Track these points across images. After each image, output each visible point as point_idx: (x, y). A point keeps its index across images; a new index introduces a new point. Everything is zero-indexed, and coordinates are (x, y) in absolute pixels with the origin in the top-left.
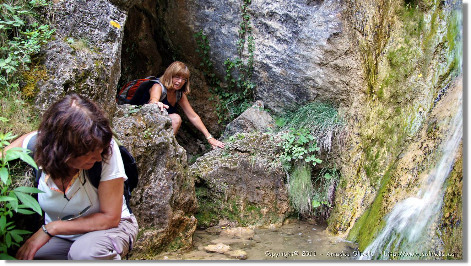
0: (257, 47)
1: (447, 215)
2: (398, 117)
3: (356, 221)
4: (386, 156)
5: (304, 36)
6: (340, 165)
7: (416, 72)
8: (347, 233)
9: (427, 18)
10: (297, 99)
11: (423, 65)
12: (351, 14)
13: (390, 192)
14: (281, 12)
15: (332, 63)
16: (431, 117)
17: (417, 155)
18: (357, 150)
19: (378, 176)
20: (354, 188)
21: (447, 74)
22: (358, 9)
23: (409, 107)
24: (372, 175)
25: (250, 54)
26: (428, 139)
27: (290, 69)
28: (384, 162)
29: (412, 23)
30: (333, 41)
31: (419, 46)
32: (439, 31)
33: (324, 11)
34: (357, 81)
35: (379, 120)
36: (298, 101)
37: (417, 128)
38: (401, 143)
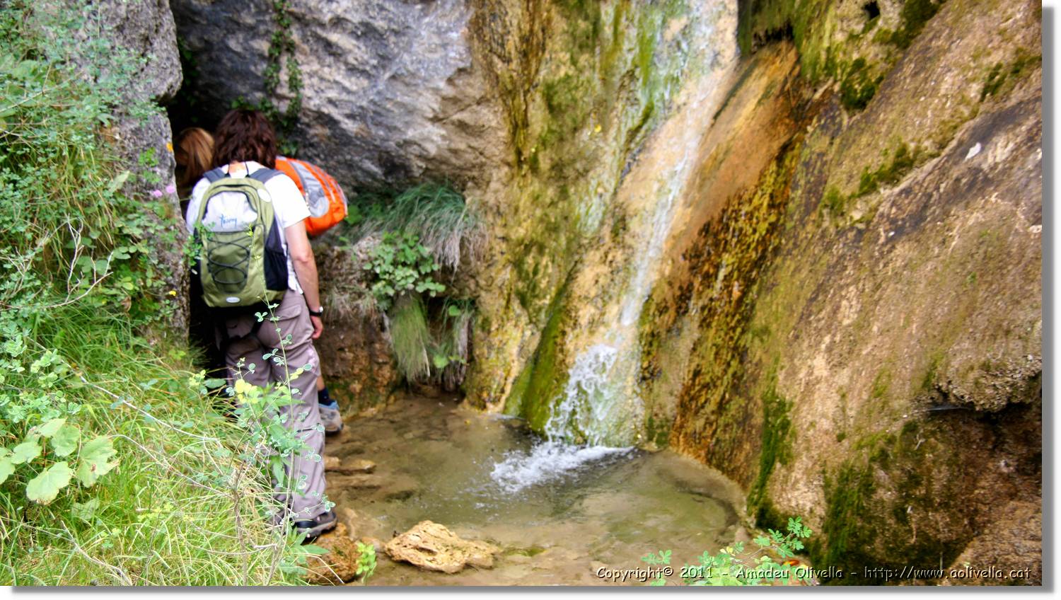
0: (306, 81)
2: (566, 204)
3: (513, 383)
4: (550, 271)
5: (403, 70)
6: (475, 292)
7: (591, 121)
8: (501, 405)
9: (607, 13)
10: (386, 174)
11: (602, 109)
12: (483, 23)
13: (566, 336)
14: (355, 18)
15: (455, 117)
17: (599, 274)
18: (504, 265)
19: (540, 306)
20: (505, 329)
21: (640, 127)
22: (493, 9)
23: (581, 185)
24: (531, 304)
25: (293, 95)
26: (614, 247)
27: (376, 125)
28: (548, 282)
29: (583, 25)
30: (457, 82)
31: (594, 71)
32: (626, 46)
33: (437, 22)
34: (496, 146)
35: (535, 210)
36: (387, 178)
37: (597, 223)
38: (573, 250)
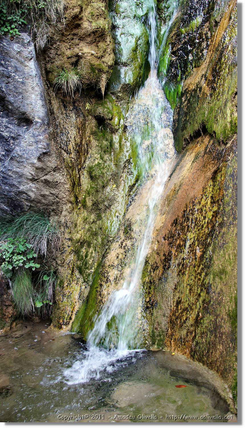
1: (148, 300)
2: (100, 222)
3: (76, 314)
4: (94, 255)
5: (16, 155)
6: (56, 267)
7: (111, 183)
8: (70, 326)
9: (116, 138)
10: (11, 211)
11: (116, 178)
12: (57, 135)
13: (103, 287)
15: (43, 178)
16: (126, 220)
17: (119, 253)
18: (70, 253)
19: (89, 273)
20: (71, 285)
21: (134, 185)
22: (62, 130)
23: (108, 212)
24: (84, 272)
26: (126, 239)
27: (4, 184)
28: (93, 260)
29: (105, 143)
30: (43, 159)
31: (111, 162)
32: (125, 150)
33: (33, 132)
34: (65, 193)
35: (85, 225)
36: (12, 213)
37: (116, 230)
38: (105, 243)
